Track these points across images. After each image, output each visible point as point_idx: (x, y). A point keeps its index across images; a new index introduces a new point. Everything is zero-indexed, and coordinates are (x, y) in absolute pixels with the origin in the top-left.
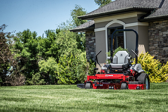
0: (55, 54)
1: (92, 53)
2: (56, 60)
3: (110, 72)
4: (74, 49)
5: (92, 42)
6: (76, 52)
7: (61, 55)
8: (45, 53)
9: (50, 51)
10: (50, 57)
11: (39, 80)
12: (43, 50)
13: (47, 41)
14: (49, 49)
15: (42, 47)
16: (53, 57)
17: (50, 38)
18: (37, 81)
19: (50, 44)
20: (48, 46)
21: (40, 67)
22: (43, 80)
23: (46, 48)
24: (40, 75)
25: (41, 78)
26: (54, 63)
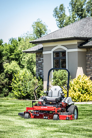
0: (17, 58)
1: (41, 71)
2: (18, 63)
7: (23, 59)
8: (10, 57)
9: (13, 55)
10: (14, 60)
11: (4, 79)
12: (7, 54)
13: (11, 47)
14: (12, 54)
15: (7, 52)
16: (16, 61)
17: (14, 45)
18: (2, 79)
19: (14, 50)
20: (12, 51)
21: (5, 69)
22: (7, 79)
23: (10, 53)
24: (5, 75)
26: (16, 66)
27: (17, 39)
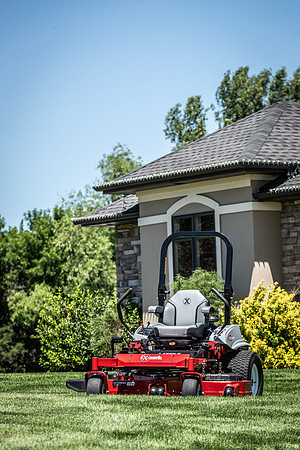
0: (52, 274)
1: (132, 283)
3: (156, 348)
4: (104, 262)
5: (131, 252)
6: (107, 270)
7: (69, 278)
8: (27, 272)
9: (39, 267)
10: (40, 283)
11: (9, 344)
12: (19, 264)
13: (31, 241)
14: (35, 261)
15: (17, 257)
16: (47, 283)
17: (40, 232)
18: (4, 346)
19: (41, 248)
20: (33, 254)
21: (12, 312)
22: (20, 345)
23: (30, 259)
24: (12, 331)
25: (15, 340)
27: (52, 214)
